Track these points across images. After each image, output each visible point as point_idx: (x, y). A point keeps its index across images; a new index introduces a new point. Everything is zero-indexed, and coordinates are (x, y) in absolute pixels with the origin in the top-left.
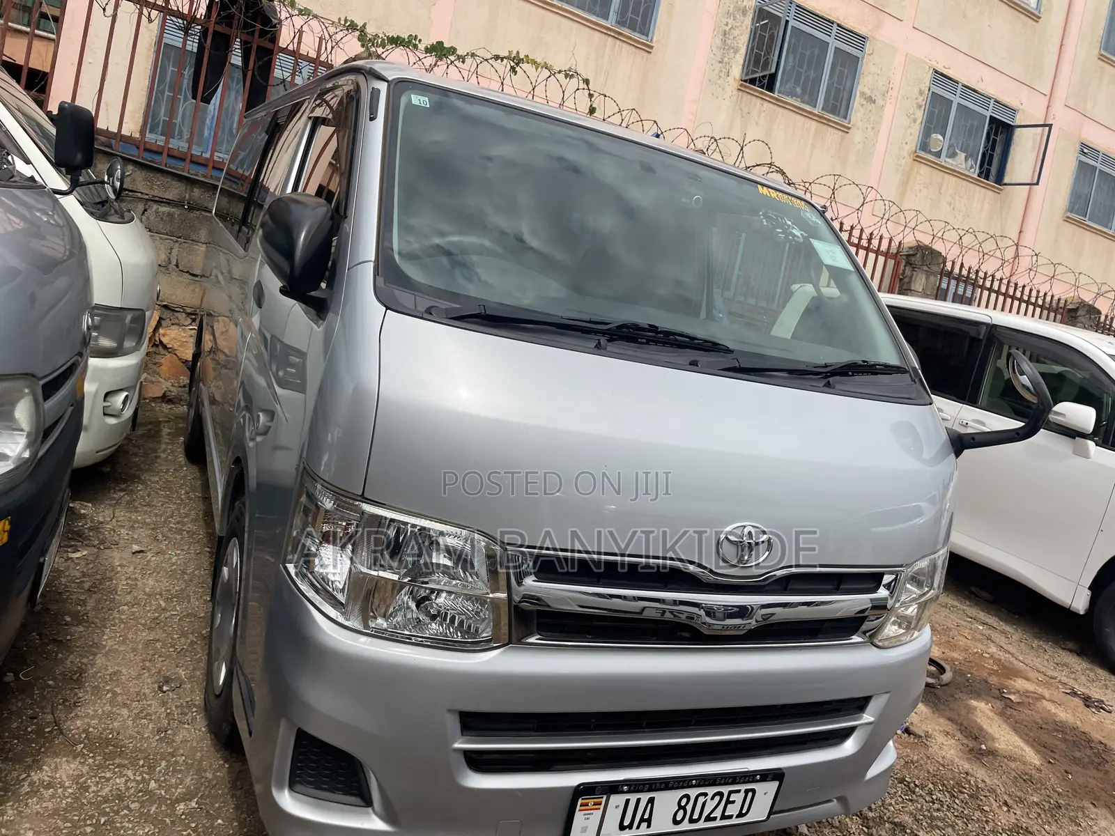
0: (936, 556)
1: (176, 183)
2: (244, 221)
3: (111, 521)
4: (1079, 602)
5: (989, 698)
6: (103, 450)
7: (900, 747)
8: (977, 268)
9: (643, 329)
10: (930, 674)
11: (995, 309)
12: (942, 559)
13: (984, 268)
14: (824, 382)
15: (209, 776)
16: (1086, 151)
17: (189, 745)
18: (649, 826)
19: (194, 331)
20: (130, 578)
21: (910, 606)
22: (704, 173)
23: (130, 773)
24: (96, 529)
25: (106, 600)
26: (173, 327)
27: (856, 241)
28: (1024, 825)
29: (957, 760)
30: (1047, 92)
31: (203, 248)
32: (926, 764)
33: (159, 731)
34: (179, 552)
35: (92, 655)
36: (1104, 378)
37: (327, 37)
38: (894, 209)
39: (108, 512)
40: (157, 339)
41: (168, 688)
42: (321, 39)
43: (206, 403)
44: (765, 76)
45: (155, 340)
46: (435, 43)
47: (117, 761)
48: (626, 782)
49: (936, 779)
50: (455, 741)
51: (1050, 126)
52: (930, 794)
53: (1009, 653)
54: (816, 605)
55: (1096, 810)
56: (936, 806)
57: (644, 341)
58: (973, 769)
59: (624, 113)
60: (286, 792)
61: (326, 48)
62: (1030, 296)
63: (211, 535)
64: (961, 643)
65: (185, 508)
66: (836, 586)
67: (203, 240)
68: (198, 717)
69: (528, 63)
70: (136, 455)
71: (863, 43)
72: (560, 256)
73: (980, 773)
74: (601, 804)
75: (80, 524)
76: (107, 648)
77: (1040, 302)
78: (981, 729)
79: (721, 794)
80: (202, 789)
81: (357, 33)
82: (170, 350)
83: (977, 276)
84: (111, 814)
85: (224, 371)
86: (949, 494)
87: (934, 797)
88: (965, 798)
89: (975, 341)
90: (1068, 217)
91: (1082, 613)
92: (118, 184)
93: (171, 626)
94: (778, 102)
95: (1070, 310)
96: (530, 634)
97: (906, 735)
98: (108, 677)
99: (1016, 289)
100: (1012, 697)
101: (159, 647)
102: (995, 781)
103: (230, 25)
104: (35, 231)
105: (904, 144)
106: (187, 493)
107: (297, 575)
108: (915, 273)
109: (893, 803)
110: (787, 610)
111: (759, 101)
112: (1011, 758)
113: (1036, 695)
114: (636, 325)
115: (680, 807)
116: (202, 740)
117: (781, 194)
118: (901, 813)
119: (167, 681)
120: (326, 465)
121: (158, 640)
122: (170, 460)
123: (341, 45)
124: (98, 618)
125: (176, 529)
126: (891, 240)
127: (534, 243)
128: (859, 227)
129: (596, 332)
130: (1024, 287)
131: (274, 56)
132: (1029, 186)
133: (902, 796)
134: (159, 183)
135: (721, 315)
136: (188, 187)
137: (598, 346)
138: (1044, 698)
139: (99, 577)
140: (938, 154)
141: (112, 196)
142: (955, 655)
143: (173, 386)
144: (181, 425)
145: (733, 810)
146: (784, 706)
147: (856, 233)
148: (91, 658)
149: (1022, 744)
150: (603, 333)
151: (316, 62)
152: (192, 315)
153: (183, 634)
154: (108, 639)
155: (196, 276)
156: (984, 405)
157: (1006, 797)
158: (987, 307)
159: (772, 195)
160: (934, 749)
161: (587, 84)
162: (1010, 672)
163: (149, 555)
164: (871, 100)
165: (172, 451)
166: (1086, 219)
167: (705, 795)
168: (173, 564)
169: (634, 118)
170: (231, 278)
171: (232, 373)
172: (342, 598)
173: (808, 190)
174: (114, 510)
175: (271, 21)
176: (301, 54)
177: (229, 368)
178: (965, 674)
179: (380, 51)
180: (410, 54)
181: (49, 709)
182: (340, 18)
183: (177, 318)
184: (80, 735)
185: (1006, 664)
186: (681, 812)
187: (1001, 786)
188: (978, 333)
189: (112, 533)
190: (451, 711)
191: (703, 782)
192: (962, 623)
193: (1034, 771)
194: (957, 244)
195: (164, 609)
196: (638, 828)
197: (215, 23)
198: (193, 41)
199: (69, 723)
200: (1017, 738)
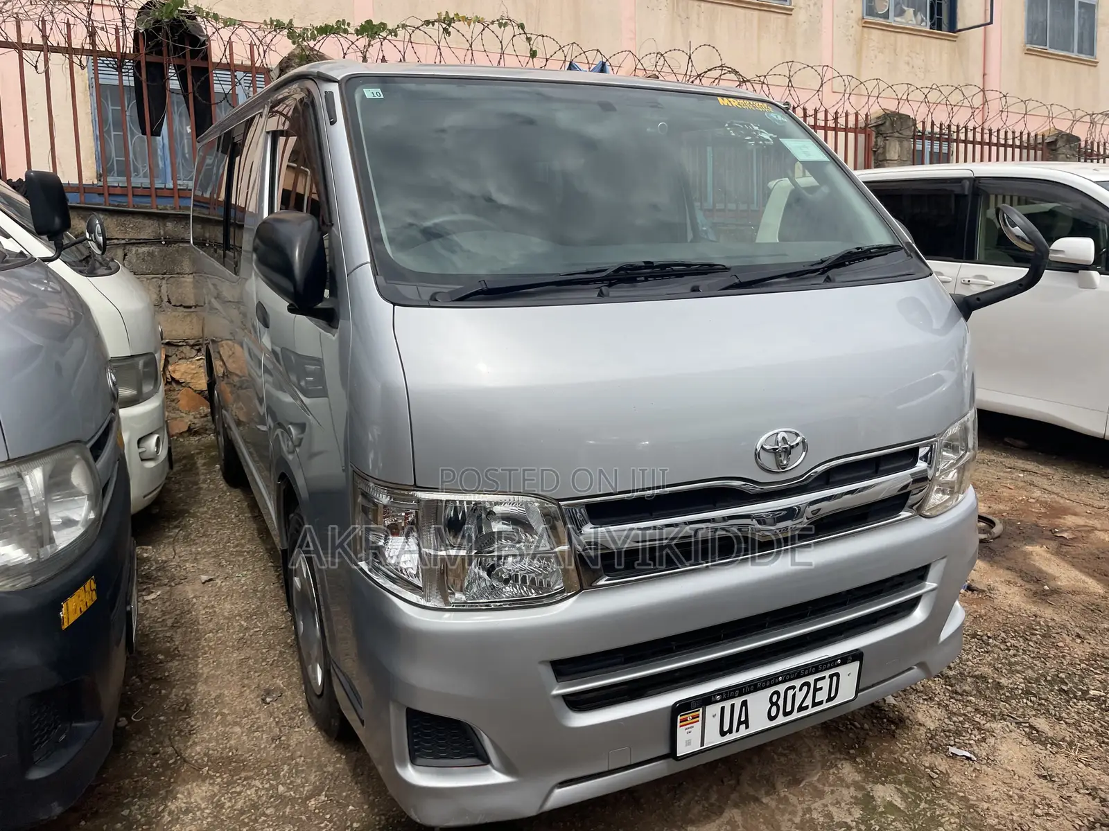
0: (966, 418)
1: (148, 221)
2: (227, 246)
3: (174, 558)
5: (1040, 541)
6: (150, 493)
7: (966, 605)
8: (948, 123)
9: (640, 268)
10: (982, 531)
11: (974, 161)
12: (971, 420)
13: (955, 122)
14: (823, 278)
15: (330, 769)
17: (304, 745)
18: (747, 727)
19: (202, 361)
20: (207, 607)
21: (950, 472)
22: (663, 99)
23: (257, 783)
24: (163, 567)
25: (191, 632)
26: (180, 362)
27: (822, 124)
28: (1100, 652)
29: (1023, 605)
31: (189, 279)
32: (995, 615)
33: (273, 740)
34: (245, 573)
35: (193, 684)
36: (1095, 206)
37: (258, 43)
38: (854, 83)
39: (169, 550)
40: (169, 376)
41: (271, 699)
42: (251, 46)
43: (233, 426)
45: (168, 378)
46: (363, 23)
47: (243, 775)
48: (717, 692)
49: (1007, 627)
50: (552, 690)
52: (1004, 642)
53: (1054, 493)
54: (860, 492)
56: (1012, 652)
57: (643, 278)
58: (1040, 610)
59: (565, 49)
60: (410, 767)
61: (259, 54)
62: (1006, 139)
63: (271, 551)
64: (1005, 494)
65: (239, 530)
66: (874, 470)
67: (188, 271)
68: (305, 719)
69: (460, 21)
70: (179, 491)
72: (533, 207)
73: (1048, 613)
74: (698, 717)
75: (146, 567)
76: (205, 676)
77: (1018, 143)
78: (1040, 571)
79: (807, 684)
80: (328, 782)
81: (285, 32)
82: (183, 385)
83: (950, 131)
84: (251, 824)
85: (241, 392)
86: (966, 357)
87: (1009, 644)
88: (1038, 639)
89: (960, 197)
90: (1028, 50)
92: (100, 239)
93: (258, 642)
94: (716, 0)
95: (1050, 144)
96: (599, 578)
97: (970, 592)
98: (213, 701)
99: (991, 135)
100: (1065, 535)
101: (251, 663)
102: (1064, 617)
103: (160, 53)
104: (35, 302)
105: (850, 13)
106: (236, 516)
107: (370, 570)
108: (887, 142)
109: (971, 658)
110: (832, 502)
111: (696, 3)
112: (1074, 593)
113: (1087, 528)
114: (632, 265)
115: (773, 704)
116: (315, 739)
117: (742, 101)
118: (980, 666)
119: (268, 692)
120: (373, 463)
121: (249, 658)
122: (213, 489)
123: (272, 47)
124: (188, 650)
125: (236, 551)
126: (857, 114)
127: (503, 199)
128: (822, 109)
129: (594, 281)
130: (998, 131)
131: (210, 73)
132: (983, 27)
133: (978, 650)
134: (132, 225)
135: (705, 229)
136: (161, 224)
137: (601, 294)
138: (1096, 529)
139: (178, 612)
140: (886, 16)
141: (98, 252)
142: (1001, 507)
143: (195, 418)
144: (213, 453)
145: (822, 696)
146: (849, 592)
147: (821, 116)
148: (192, 687)
149: (1084, 577)
150: (602, 280)
151: (251, 70)
152: (196, 346)
153: (270, 647)
154: (204, 668)
155: (190, 307)
156: (982, 259)
157: (1077, 630)
158: (965, 161)
159: (734, 104)
160: (999, 600)
161: (523, 29)
162: (1057, 511)
163: (219, 582)
165: (211, 480)
166: (1047, 47)
167: (794, 687)
168: (243, 585)
169: (577, 50)
170: (225, 302)
171: (250, 393)
172: (419, 582)
173: (763, 83)
174: (173, 547)
175: (199, 40)
176: (235, 65)
177: (246, 388)
178: (1014, 523)
179: (312, 43)
180: (342, 40)
181: (167, 742)
182: (265, 21)
183: (182, 352)
184: (202, 758)
185: (1054, 504)
186: (774, 708)
187: (1070, 620)
188: (963, 187)
189: (178, 568)
190: (542, 662)
191: (788, 677)
192: (1001, 474)
193: (1099, 600)
194: (924, 103)
195: (247, 629)
196: (737, 730)
197: (146, 54)
198: (129, 76)
199: (189, 750)
200: (1077, 573)
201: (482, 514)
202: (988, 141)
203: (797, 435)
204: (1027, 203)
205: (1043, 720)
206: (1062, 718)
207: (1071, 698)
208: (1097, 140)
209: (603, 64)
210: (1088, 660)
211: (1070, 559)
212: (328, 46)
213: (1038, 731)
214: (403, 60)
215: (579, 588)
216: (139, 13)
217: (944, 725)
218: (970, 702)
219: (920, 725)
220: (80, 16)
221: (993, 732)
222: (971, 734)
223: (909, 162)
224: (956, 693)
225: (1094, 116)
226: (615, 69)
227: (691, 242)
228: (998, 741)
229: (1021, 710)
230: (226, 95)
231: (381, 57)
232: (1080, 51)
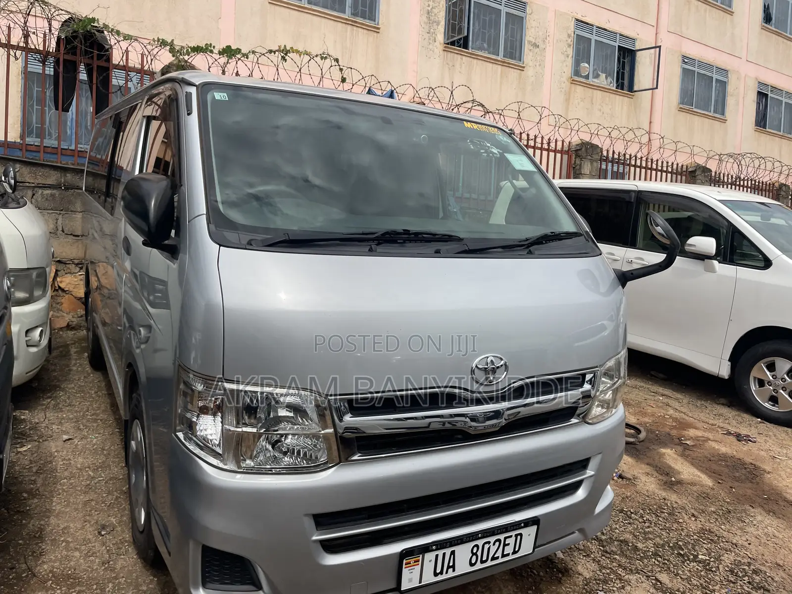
0: (619, 356)
1: (53, 172)
2: (108, 194)
3: (44, 421)
4: (724, 370)
5: (672, 446)
6: (31, 371)
7: (617, 488)
8: (624, 152)
9: (400, 233)
10: (628, 435)
11: (640, 179)
12: (623, 357)
13: (629, 152)
14: (527, 251)
15: (145, 588)
16: (686, 61)
17: (126, 569)
18: (454, 570)
19: (83, 276)
20: (64, 459)
21: (607, 393)
22: (425, 118)
24: (35, 428)
25: (50, 478)
26: (66, 276)
27: (540, 146)
28: (707, 528)
29: (657, 491)
30: (654, 24)
31: (79, 216)
32: (636, 497)
33: (103, 563)
34: (97, 435)
35: (47, 517)
36: (718, 217)
37: (147, 53)
38: (562, 120)
39: (42, 415)
40: (56, 285)
41: (105, 533)
42: (142, 55)
43: (100, 326)
44: (461, 38)
45: (55, 287)
46: (225, 47)
47: (77, 589)
48: (434, 543)
49: (645, 506)
50: (312, 536)
51: (660, 47)
52: (642, 517)
53: (682, 412)
55: (753, 510)
56: (647, 524)
57: (402, 241)
58: (668, 495)
59: (366, 79)
60: (201, 590)
61: (147, 61)
62: (662, 167)
63: (118, 420)
64: (649, 411)
65: (96, 403)
67: (79, 210)
68: (130, 549)
69: (294, 52)
70: (54, 370)
71: (524, 7)
72: (336, 188)
73: (673, 497)
74: (419, 561)
75: (22, 427)
76: (57, 512)
77: (670, 170)
78: (670, 467)
79: (499, 540)
81: (168, 48)
82: (67, 292)
83: (625, 158)
85: (109, 301)
86: (621, 313)
87: (645, 519)
88: (665, 516)
89: (629, 203)
90: (681, 108)
91: (727, 377)
92: (12, 182)
93: (100, 489)
94: (473, 56)
95: (691, 172)
96: (353, 454)
97: (621, 480)
98: (61, 532)
99: (652, 163)
100: (688, 442)
101: (93, 504)
102: (684, 501)
103: (75, 54)
105: (563, 73)
106: (96, 392)
107: (185, 439)
108: (582, 162)
109: (618, 527)
110: (527, 408)
111: (459, 56)
112: (693, 484)
113: (703, 439)
114: (395, 231)
115: (473, 554)
116: (135, 565)
117: (480, 126)
118: (624, 533)
119: (104, 527)
120: (194, 360)
121: (92, 500)
122: (80, 371)
123: (158, 58)
124: (47, 491)
125: (92, 419)
126: (563, 141)
127: (317, 181)
128: (540, 135)
129: (367, 240)
130: (657, 160)
131: (110, 72)
132: (651, 91)
133: (623, 521)
134: (41, 174)
135: (455, 210)
136: (63, 175)
137: (371, 250)
138: (710, 440)
139: (42, 462)
140: (587, 77)
141: (10, 191)
142: (646, 420)
143: (73, 317)
144: (84, 345)
145: (509, 550)
147: (539, 140)
148: (46, 520)
149: (699, 473)
150: (373, 240)
151: (141, 71)
152: (80, 265)
153: (110, 493)
154: (57, 506)
155: (78, 236)
156: (641, 246)
157: (693, 511)
158: (634, 179)
159: (475, 127)
160: (640, 486)
161: (338, 62)
162: (685, 425)
163: (76, 441)
164: (536, 46)
165: (80, 364)
166: (694, 108)
167: (489, 543)
168: (94, 445)
169: (374, 81)
170: (103, 234)
171: (115, 303)
172: (220, 451)
173: (501, 114)
174: (45, 413)
175: (104, 47)
176: (130, 68)
177: (113, 299)
178: (654, 432)
179: (186, 57)
180: (209, 58)
181: (22, 560)
182: (154, 39)
183: (69, 268)
184: (48, 575)
185: (681, 420)
186: (474, 557)
187: (688, 504)
188: (630, 197)
189: (47, 429)
190: (306, 515)
191: (485, 535)
192: (648, 397)
193: (709, 491)
194: (608, 138)
195: (93, 478)
196: (447, 573)
197: (63, 54)
198: (50, 67)
199: (39, 568)
200: (695, 470)
201: (271, 402)
202: (650, 167)
203: (501, 359)
204: (674, 211)
205: (665, 575)
206: (678, 574)
207: (686, 560)
208: (723, 172)
209: (392, 92)
210: (699, 533)
211: (691, 460)
212: (198, 60)
213: (661, 583)
214: (251, 75)
215: (338, 461)
216: (62, 24)
217: (596, 575)
218: (615, 559)
219: (580, 574)
220: (19, 23)
221: (630, 582)
222: (615, 583)
223: (596, 177)
224: (606, 552)
225: (721, 156)
226: (400, 95)
227: (441, 219)
228: (633, 589)
229: (651, 567)
230: (120, 87)
231: (235, 71)
232: (715, 112)
